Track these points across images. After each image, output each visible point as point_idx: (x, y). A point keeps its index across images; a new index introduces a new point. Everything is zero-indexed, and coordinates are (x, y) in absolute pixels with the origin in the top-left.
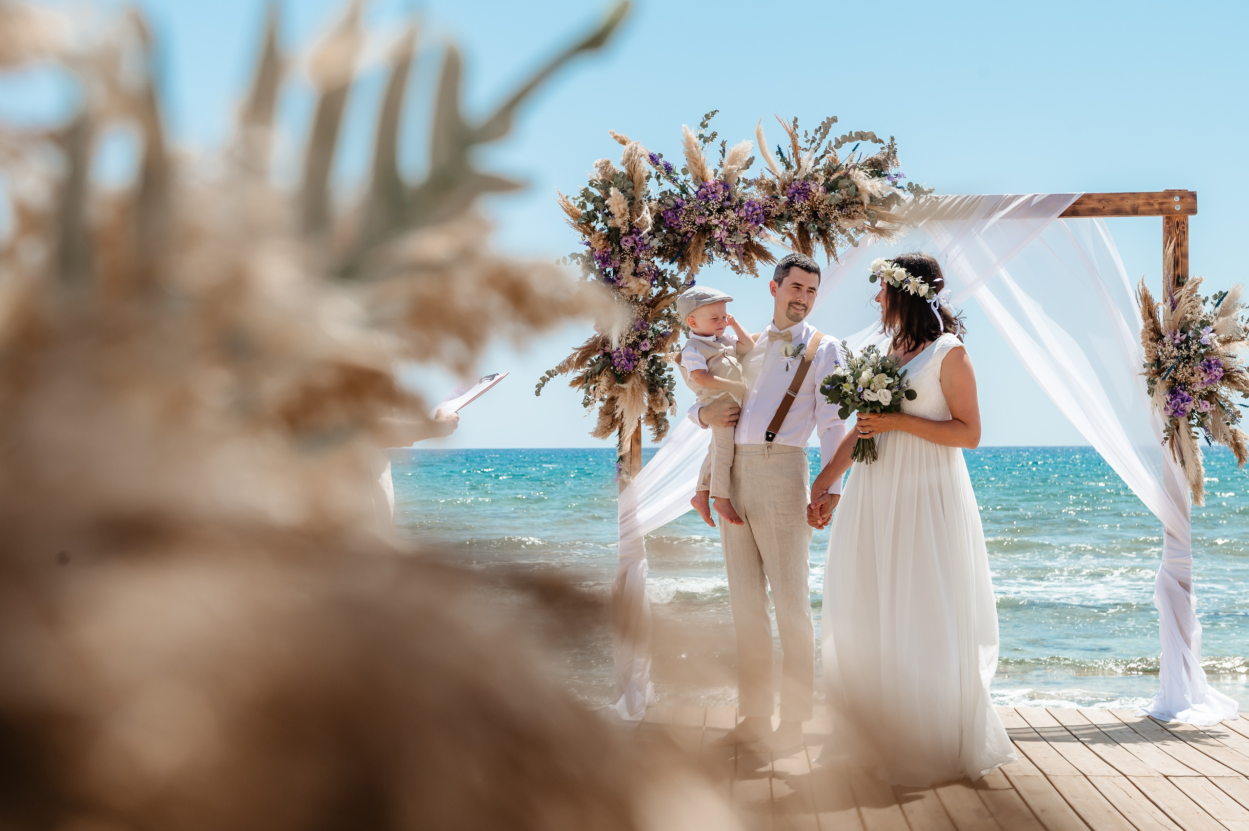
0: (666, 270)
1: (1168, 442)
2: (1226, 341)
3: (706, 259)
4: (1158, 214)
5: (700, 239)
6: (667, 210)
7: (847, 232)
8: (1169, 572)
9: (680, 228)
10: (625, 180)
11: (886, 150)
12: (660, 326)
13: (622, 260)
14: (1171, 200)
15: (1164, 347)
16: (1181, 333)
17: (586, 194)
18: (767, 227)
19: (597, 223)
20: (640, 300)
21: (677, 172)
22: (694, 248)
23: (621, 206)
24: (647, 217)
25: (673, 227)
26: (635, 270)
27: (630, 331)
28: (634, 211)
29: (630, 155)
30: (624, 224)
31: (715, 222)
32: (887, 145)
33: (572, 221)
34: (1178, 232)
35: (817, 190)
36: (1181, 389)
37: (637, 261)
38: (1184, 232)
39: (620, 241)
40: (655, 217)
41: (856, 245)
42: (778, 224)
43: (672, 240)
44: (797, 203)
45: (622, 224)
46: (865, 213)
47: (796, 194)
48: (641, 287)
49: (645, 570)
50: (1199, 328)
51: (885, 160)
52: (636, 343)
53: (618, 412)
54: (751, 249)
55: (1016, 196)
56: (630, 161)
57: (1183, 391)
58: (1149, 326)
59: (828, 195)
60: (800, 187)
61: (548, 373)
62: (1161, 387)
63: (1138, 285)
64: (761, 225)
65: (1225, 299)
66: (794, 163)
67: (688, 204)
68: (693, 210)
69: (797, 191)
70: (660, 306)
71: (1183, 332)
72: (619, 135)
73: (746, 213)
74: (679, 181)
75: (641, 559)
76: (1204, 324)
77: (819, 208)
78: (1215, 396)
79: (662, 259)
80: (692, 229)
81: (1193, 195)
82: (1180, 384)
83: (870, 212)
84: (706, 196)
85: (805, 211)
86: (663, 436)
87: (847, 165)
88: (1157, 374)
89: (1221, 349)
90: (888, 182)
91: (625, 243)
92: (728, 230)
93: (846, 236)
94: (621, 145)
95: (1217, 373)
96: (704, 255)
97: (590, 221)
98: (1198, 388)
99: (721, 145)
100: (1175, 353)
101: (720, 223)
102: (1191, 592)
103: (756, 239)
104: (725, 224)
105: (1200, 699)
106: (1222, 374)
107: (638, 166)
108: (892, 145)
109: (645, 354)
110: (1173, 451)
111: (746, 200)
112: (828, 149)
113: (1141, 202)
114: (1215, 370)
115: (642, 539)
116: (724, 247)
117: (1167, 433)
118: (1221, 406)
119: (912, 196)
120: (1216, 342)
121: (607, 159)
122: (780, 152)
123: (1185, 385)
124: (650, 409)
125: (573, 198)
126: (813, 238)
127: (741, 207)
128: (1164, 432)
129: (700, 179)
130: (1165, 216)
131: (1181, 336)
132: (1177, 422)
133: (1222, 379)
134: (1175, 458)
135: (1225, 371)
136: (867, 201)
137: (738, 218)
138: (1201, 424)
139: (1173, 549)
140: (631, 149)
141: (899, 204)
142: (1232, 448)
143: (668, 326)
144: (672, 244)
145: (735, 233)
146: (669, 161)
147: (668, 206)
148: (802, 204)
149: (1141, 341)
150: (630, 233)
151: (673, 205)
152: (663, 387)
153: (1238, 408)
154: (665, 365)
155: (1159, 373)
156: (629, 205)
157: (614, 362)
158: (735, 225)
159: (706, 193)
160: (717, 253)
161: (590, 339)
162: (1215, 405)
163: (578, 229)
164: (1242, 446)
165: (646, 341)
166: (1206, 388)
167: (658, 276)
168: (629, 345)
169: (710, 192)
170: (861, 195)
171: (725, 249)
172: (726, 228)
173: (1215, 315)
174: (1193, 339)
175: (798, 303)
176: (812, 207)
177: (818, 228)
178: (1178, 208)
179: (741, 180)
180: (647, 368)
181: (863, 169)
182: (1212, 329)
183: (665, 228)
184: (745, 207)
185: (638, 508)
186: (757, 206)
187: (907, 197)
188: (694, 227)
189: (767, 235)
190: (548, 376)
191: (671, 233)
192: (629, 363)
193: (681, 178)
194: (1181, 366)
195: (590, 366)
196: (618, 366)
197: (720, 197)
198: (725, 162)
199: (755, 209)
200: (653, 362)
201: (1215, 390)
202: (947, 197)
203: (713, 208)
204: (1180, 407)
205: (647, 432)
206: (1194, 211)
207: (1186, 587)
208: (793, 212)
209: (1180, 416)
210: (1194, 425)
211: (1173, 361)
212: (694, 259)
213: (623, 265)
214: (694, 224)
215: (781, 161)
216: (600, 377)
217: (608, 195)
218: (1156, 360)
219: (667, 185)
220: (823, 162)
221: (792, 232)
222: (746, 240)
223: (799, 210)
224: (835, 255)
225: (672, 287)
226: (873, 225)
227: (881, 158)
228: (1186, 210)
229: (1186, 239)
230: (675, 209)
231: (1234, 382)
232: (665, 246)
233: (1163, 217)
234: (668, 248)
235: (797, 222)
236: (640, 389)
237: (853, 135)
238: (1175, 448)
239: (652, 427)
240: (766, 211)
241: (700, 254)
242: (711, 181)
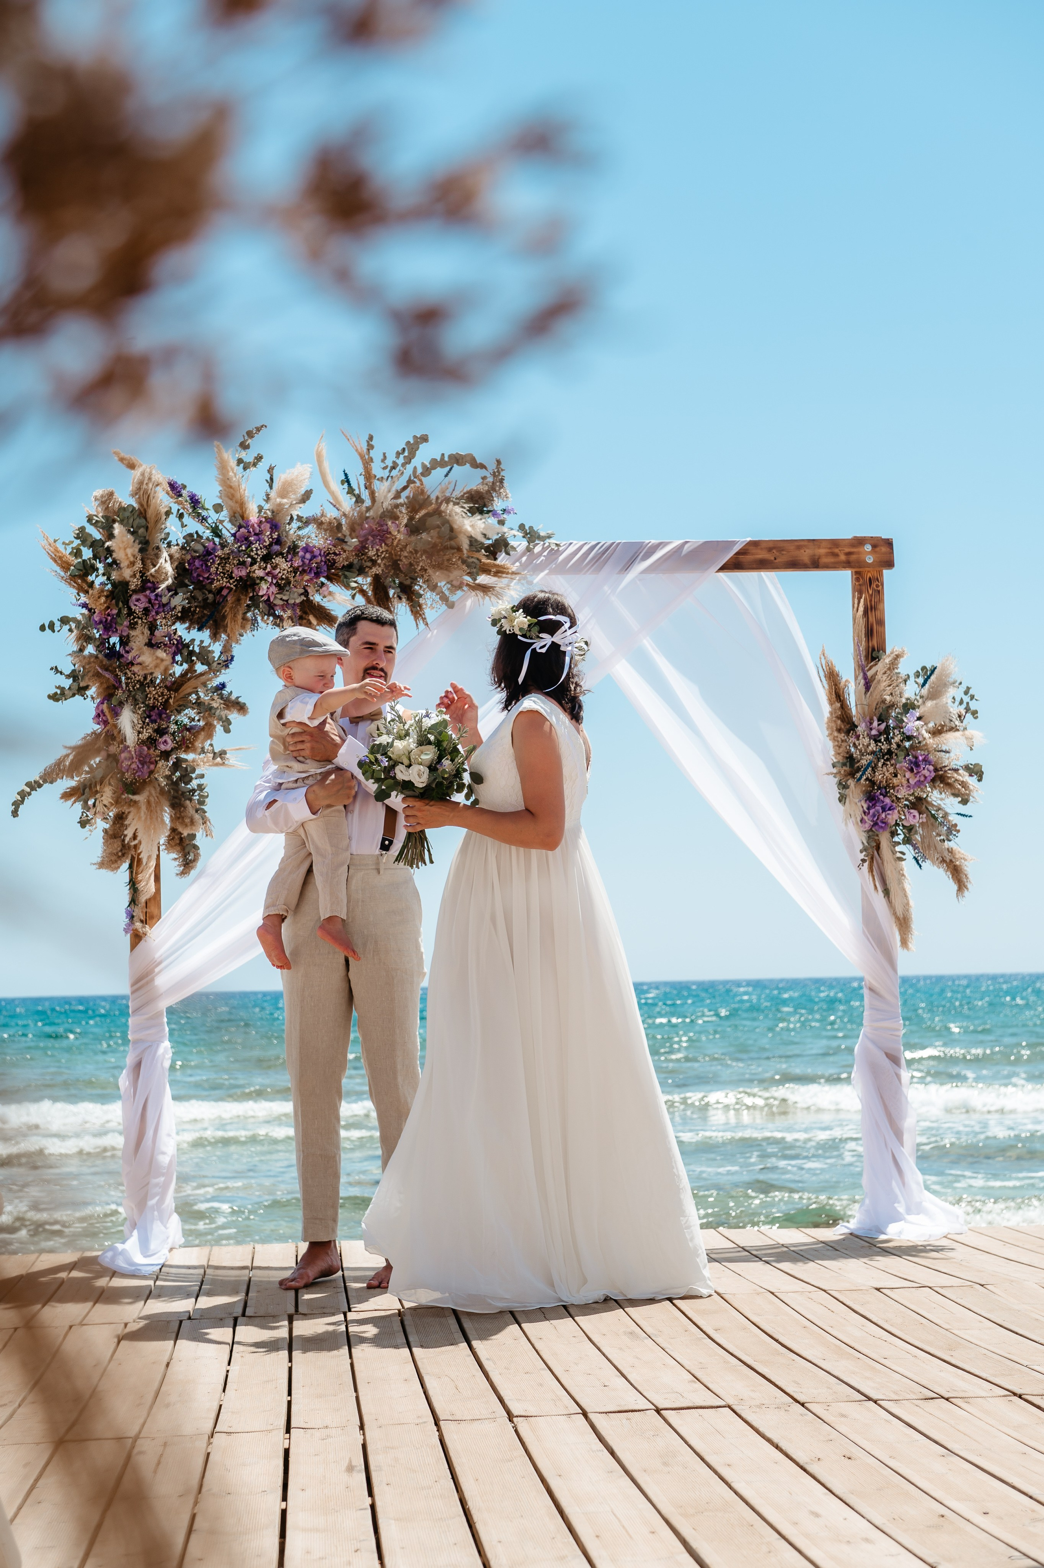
0: (193, 640)
1: (866, 864)
2: (937, 732)
3: (249, 626)
4: (844, 567)
5: (240, 597)
6: (194, 558)
7: (438, 589)
8: (873, 1042)
9: (212, 583)
10: (135, 516)
11: (490, 479)
12: (188, 716)
13: (132, 626)
14: (860, 549)
15: (858, 739)
16: (878, 721)
17: (81, 534)
18: (332, 582)
19: (97, 576)
20: (158, 681)
21: (206, 506)
22: (231, 608)
23: (129, 551)
24: (166, 566)
25: (202, 581)
26: (150, 640)
27: (144, 722)
28: (148, 559)
29: (141, 483)
30: (134, 576)
31: (260, 573)
32: (492, 472)
33: (62, 574)
34: (870, 592)
35: (398, 532)
36: (881, 794)
37: (152, 627)
38: (879, 592)
39: (128, 600)
40: (177, 568)
41: (451, 606)
42: (346, 577)
43: (200, 599)
44: (370, 549)
45: (131, 577)
46: (464, 562)
47: (370, 537)
48: (158, 661)
49: (167, 1056)
50: (901, 714)
51: (488, 492)
52: (152, 739)
53: (129, 833)
54: (310, 611)
55: (660, 544)
56: (142, 492)
57: (884, 796)
58: (835, 713)
59: (413, 538)
60: (374, 527)
61: (28, 784)
62: (856, 792)
63: (820, 658)
64: (323, 579)
65: (933, 677)
66: (365, 495)
67: (223, 549)
68: (229, 558)
69: (371, 532)
70: (186, 688)
71: (881, 720)
72: (127, 456)
73: (303, 561)
74: (210, 521)
75: (161, 1041)
76: (909, 707)
77: (400, 556)
78: (925, 804)
79: (187, 625)
80: (228, 584)
81: (889, 543)
82: (879, 788)
83: (471, 560)
84: (247, 539)
85: (382, 560)
86: (192, 868)
87: (437, 498)
88: (850, 774)
89: (930, 741)
90: (492, 521)
91: (136, 603)
92: (278, 585)
93: (437, 594)
94: (128, 470)
95: (926, 772)
96: (244, 618)
97: (87, 574)
98: (902, 793)
99: (269, 471)
100: (873, 747)
101: (268, 574)
102: (902, 1067)
103: (317, 598)
104: (274, 577)
105: (916, 1208)
106: (933, 774)
107: (154, 497)
108: (498, 471)
109: (166, 755)
110: (873, 876)
111: (302, 544)
112: (412, 478)
113: (822, 551)
114: (924, 768)
115: (162, 1014)
116: (273, 609)
117: (864, 853)
118: (933, 816)
119: (525, 543)
120: (924, 732)
121: (110, 489)
122: (347, 480)
123: (886, 789)
124: (173, 830)
125: (64, 543)
126: (393, 596)
127: (295, 554)
128: (861, 852)
129: (239, 517)
130: (854, 570)
131: (879, 725)
132: (876, 838)
133: (933, 780)
134: (875, 886)
135: (936, 770)
136: (465, 545)
137: (291, 569)
138: (907, 841)
139: (877, 1010)
140: (143, 474)
141: (508, 554)
142: (949, 873)
143: (197, 718)
144: (202, 604)
145: (287, 588)
146: (195, 492)
147: (195, 551)
148: (378, 550)
149: (827, 733)
150: (142, 589)
151: (201, 552)
152: (191, 800)
153: (954, 819)
154: (194, 771)
155: (852, 774)
156: (141, 550)
157: (122, 766)
158: (287, 578)
159: (247, 534)
160: (263, 618)
161: (88, 735)
162: (925, 815)
163: (70, 584)
164: (961, 869)
165: (167, 738)
166: (913, 794)
167: (181, 648)
168: (143, 742)
169: (253, 533)
170: (456, 537)
171: (275, 611)
172: (274, 581)
173: (921, 697)
174: (894, 728)
175: (374, 668)
176: (390, 554)
177: (401, 584)
178: (870, 559)
179: (295, 517)
180: (167, 773)
181: (458, 504)
182: (918, 715)
183: (193, 583)
184: (301, 554)
185: (157, 970)
186: (317, 552)
187: (519, 543)
188: (231, 581)
189: (330, 593)
190: (28, 790)
191: (200, 590)
192: (143, 767)
193: (213, 517)
194: (880, 764)
195: (87, 773)
196: (128, 771)
197: (267, 540)
198: (273, 494)
199: (314, 557)
200: (177, 765)
201: (925, 796)
202: (571, 544)
203: (257, 554)
204: (881, 818)
205: (170, 861)
206: (890, 564)
207: (894, 1059)
208: (365, 561)
209: (881, 831)
210: (899, 843)
211: (870, 757)
212: (231, 622)
213: (132, 633)
214: (231, 577)
215: (348, 493)
216: (102, 786)
217: (111, 536)
218: (847, 758)
219: (193, 526)
220: (404, 494)
221: (365, 588)
222: (303, 598)
223: (374, 558)
224: (424, 619)
225: (202, 664)
226: (475, 579)
227: (484, 488)
228: (880, 562)
229: (881, 600)
230: (204, 556)
231: (949, 785)
232: (190, 607)
233: (852, 572)
234: (196, 610)
235: (372, 576)
236: (158, 803)
237: (446, 459)
238: (875, 873)
239: (177, 857)
240: (329, 560)
241: (240, 617)
242: (254, 518)
